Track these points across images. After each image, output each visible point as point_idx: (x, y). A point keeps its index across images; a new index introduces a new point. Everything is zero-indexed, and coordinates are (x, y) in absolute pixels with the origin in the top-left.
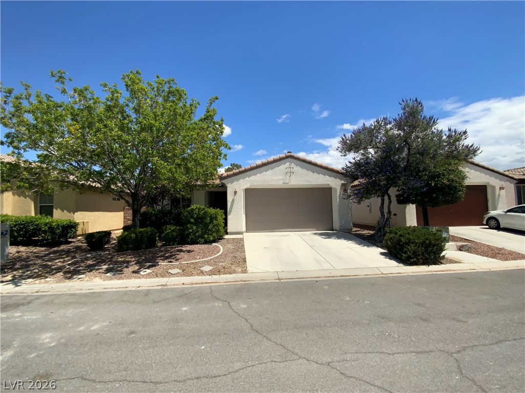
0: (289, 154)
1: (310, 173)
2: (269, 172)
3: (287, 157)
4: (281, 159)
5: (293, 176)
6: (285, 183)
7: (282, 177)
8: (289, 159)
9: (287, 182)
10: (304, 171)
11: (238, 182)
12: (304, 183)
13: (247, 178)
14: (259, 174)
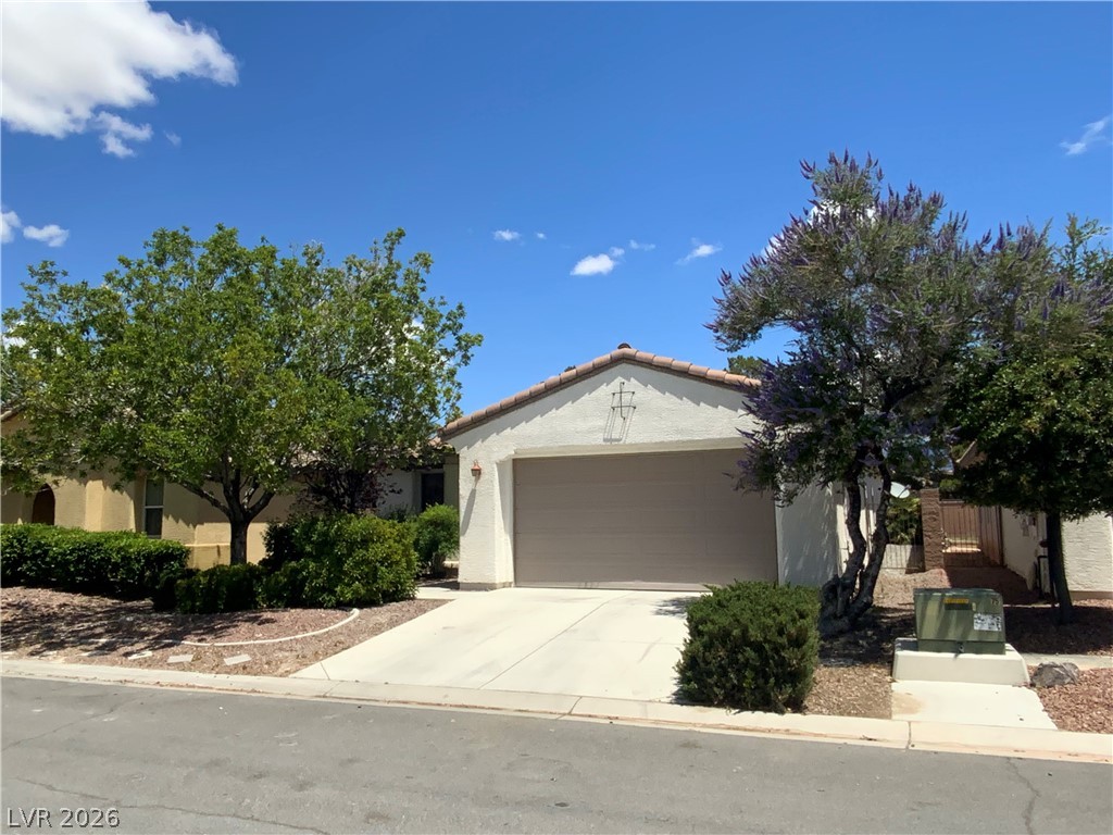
0: (626, 350)
1: (687, 404)
2: (568, 408)
3: (615, 361)
4: (598, 369)
5: (635, 418)
6: (611, 440)
7: (601, 423)
8: (624, 367)
9: (615, 435)
10: (667, 401)
11: (486, 443)
12: (668, 439)
13: (509, 429)
14: (538, 418)
